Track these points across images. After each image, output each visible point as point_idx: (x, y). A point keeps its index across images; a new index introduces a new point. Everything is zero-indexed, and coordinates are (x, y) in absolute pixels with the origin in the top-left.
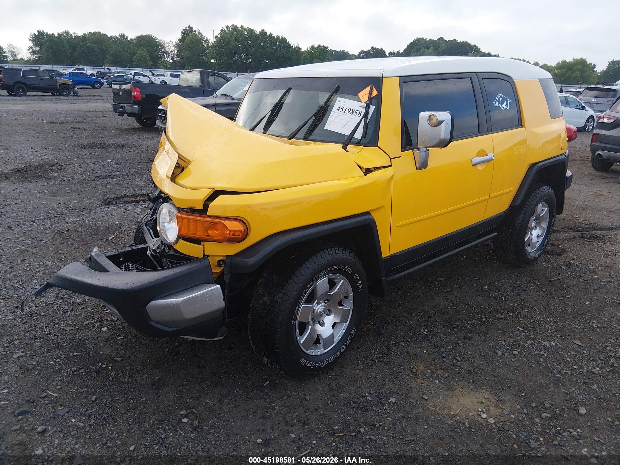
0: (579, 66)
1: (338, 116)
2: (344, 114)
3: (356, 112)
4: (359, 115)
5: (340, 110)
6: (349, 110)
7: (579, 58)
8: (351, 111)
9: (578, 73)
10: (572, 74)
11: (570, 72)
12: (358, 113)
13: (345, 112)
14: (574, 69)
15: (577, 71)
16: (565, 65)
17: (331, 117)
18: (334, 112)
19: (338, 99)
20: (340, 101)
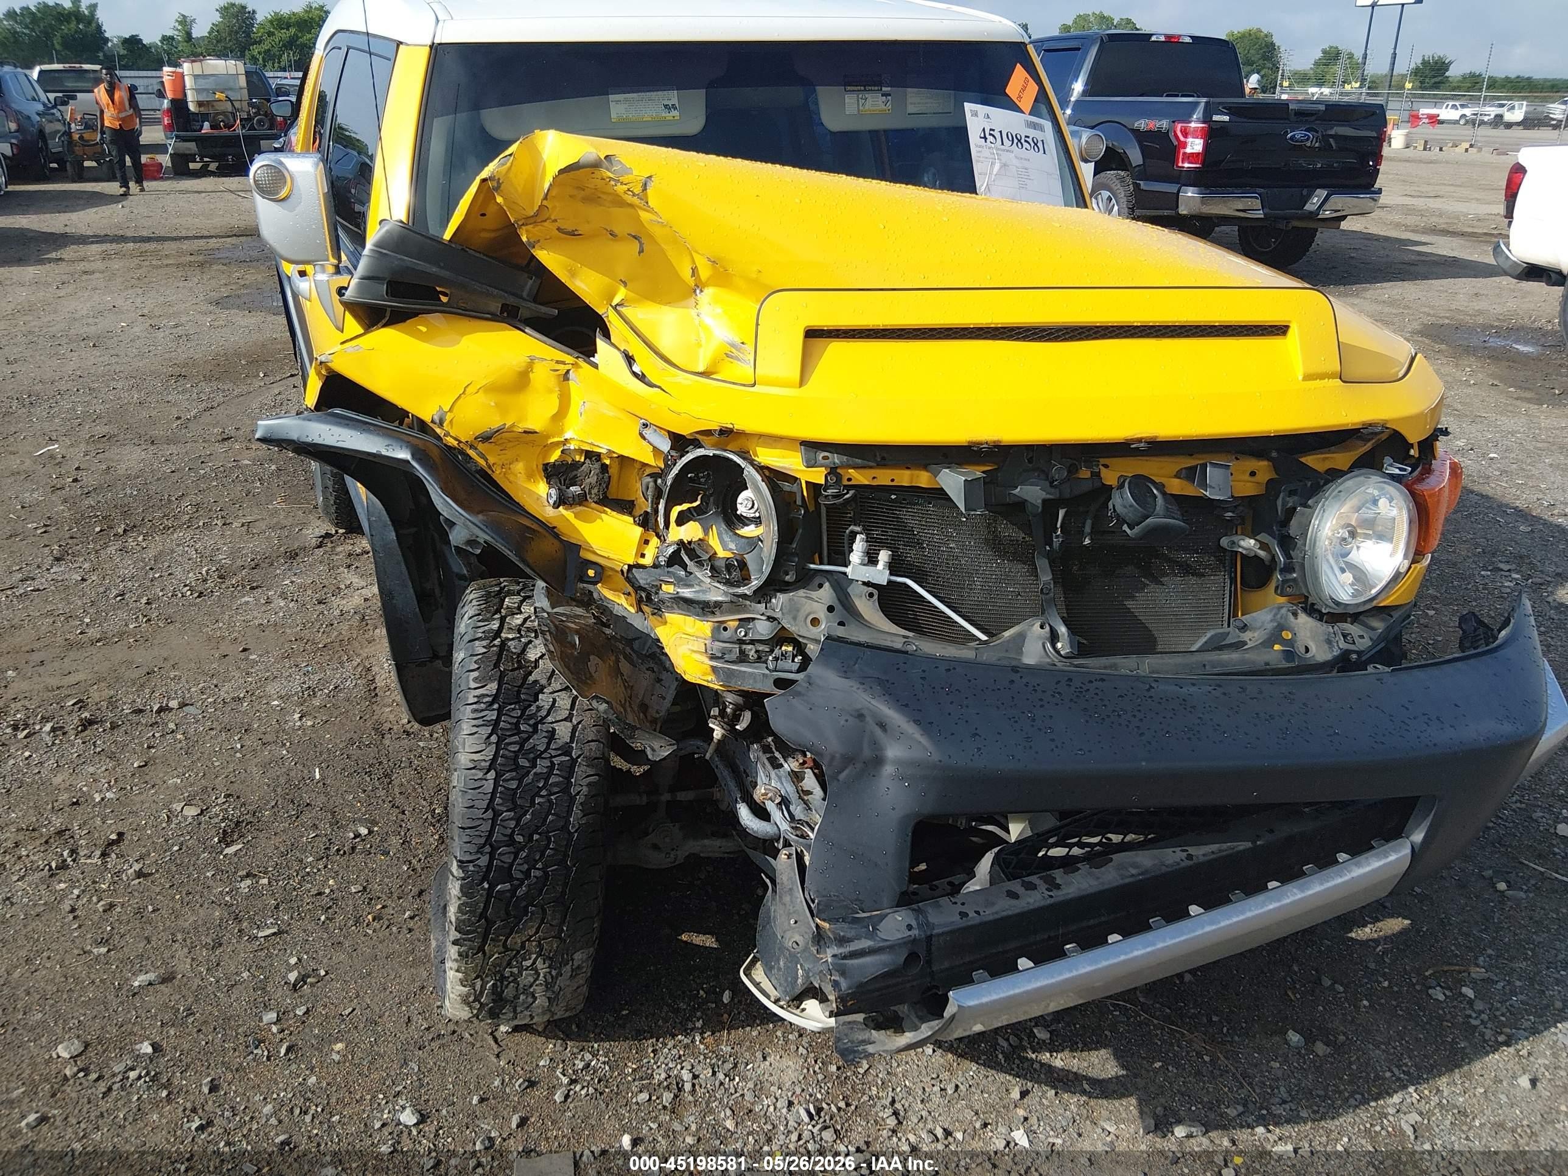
1: (993, 156)
2: (1003, 151)
3: (1025, 141)
4: (1036, 148)
5: (989, 138)
6: (1010, 137)
8: (1016, 141)
12: (1032, 144)
13: (1002, 144)
17: (977, 161)
18: (977, 146)
19: (968, 107)
20: (975, 114)
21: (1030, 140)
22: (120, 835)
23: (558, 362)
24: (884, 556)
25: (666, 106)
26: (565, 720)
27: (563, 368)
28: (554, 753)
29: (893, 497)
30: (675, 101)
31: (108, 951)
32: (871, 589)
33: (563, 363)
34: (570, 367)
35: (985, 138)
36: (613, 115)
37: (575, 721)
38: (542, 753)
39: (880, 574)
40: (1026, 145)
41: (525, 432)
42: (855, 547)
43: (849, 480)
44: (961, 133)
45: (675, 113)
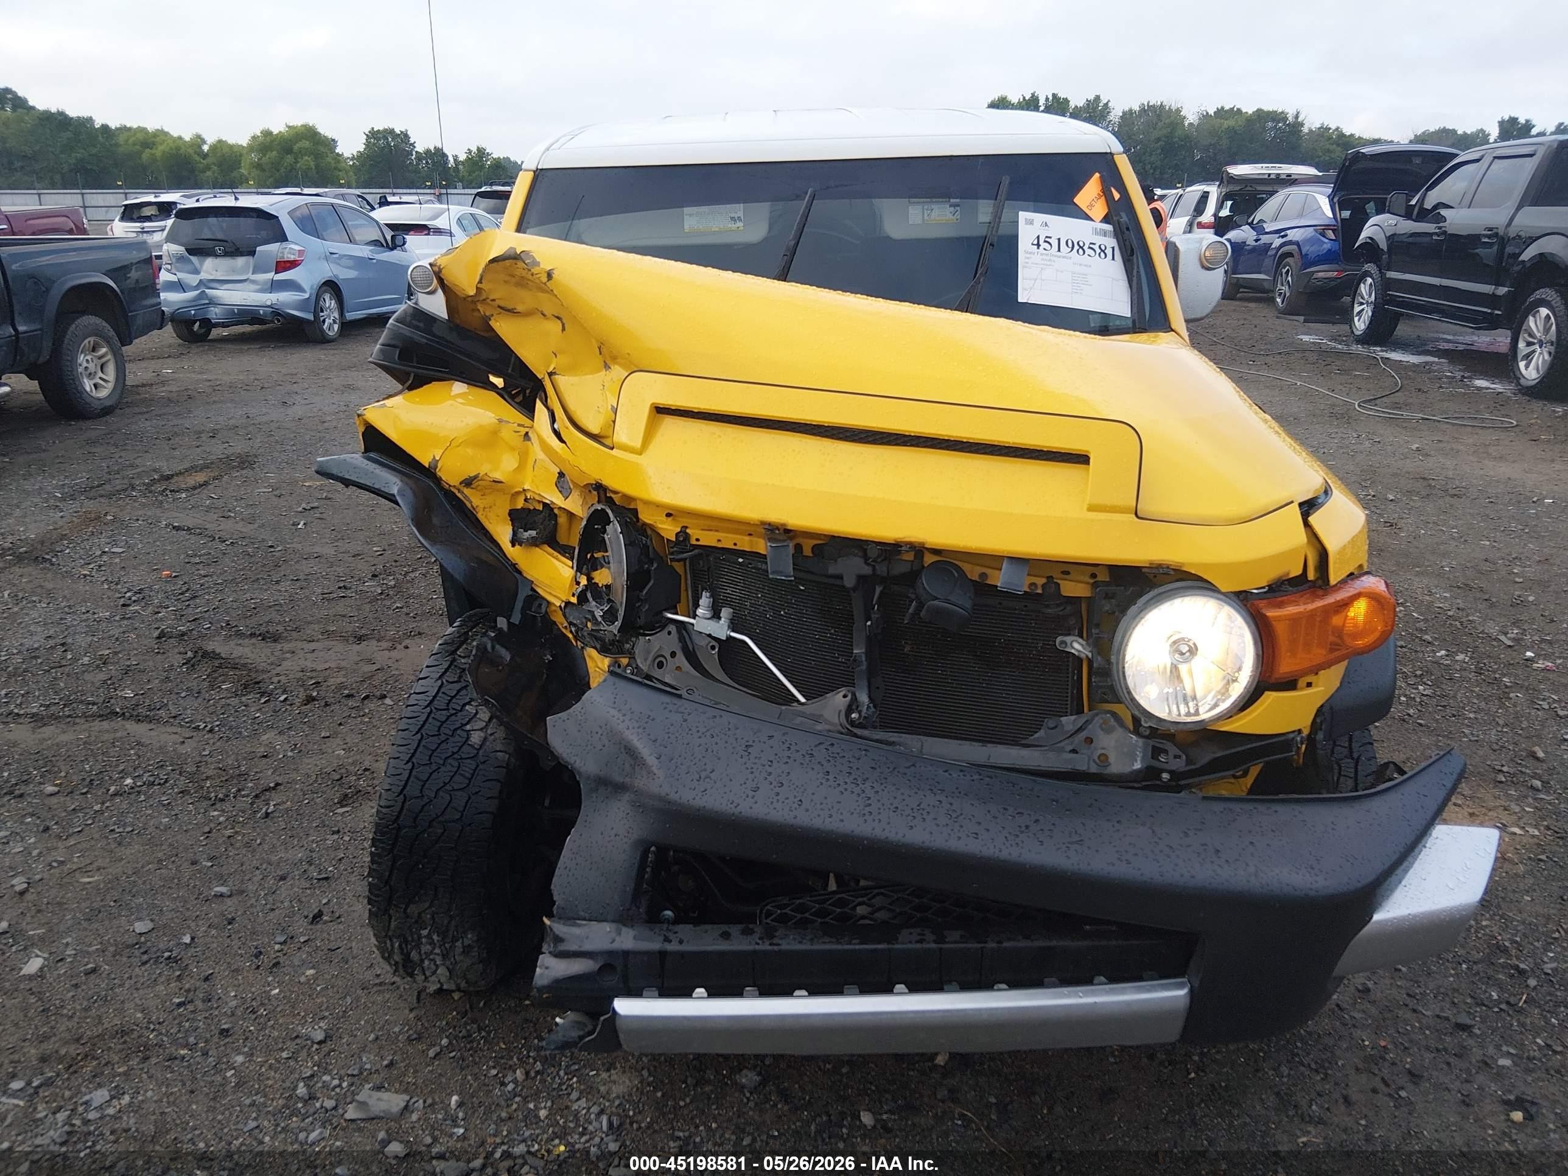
0: (305, 144)
1: (1045, 262)
2: (1059, 257)
3: (1090, 248)
4: (1102, 255)
5: (1043, 245)
6: (1070, 244)
7: (299, 125)
8: (1076, 247)
9: (307, 161)
10: (296, 162)
11: (289, 159)
12: (1098, 251)
13: (1059, 250)
14: (294, 151)
15: (305, 155)
16: (272, 142)
17: (1024, 267)
18: (1026, 252)
19: (1023, 216)
20: (1030, 222)
21: (1096, 247)
22: (277, 784)
23: (519, 425)
24: (725, 613)
25: (732, 218)
26: (481, 729)
27: (523, 430)
28: (464, 756)
29: (741, 560)
30: (741, 214)
31: (212, 866)
32: (714, 643)
33: (523, 426)
34: (527, 430)
35: (1038, 245)
36: (686, 227)
37: (489, 732)
38: (454, 753)
39: (721, 629)
40: (1091, 252)
41: (494, 481)
42: (701, 602)
43: (698, 540)
44: (1012, 241)
45: (740, 224)
